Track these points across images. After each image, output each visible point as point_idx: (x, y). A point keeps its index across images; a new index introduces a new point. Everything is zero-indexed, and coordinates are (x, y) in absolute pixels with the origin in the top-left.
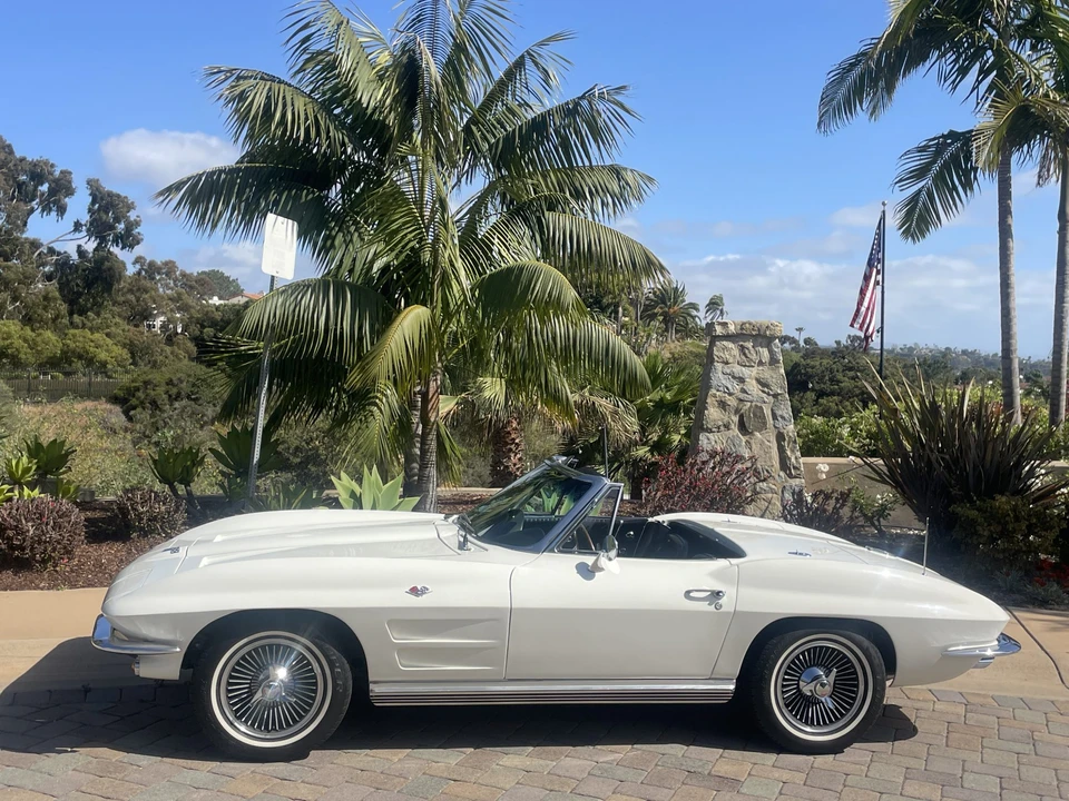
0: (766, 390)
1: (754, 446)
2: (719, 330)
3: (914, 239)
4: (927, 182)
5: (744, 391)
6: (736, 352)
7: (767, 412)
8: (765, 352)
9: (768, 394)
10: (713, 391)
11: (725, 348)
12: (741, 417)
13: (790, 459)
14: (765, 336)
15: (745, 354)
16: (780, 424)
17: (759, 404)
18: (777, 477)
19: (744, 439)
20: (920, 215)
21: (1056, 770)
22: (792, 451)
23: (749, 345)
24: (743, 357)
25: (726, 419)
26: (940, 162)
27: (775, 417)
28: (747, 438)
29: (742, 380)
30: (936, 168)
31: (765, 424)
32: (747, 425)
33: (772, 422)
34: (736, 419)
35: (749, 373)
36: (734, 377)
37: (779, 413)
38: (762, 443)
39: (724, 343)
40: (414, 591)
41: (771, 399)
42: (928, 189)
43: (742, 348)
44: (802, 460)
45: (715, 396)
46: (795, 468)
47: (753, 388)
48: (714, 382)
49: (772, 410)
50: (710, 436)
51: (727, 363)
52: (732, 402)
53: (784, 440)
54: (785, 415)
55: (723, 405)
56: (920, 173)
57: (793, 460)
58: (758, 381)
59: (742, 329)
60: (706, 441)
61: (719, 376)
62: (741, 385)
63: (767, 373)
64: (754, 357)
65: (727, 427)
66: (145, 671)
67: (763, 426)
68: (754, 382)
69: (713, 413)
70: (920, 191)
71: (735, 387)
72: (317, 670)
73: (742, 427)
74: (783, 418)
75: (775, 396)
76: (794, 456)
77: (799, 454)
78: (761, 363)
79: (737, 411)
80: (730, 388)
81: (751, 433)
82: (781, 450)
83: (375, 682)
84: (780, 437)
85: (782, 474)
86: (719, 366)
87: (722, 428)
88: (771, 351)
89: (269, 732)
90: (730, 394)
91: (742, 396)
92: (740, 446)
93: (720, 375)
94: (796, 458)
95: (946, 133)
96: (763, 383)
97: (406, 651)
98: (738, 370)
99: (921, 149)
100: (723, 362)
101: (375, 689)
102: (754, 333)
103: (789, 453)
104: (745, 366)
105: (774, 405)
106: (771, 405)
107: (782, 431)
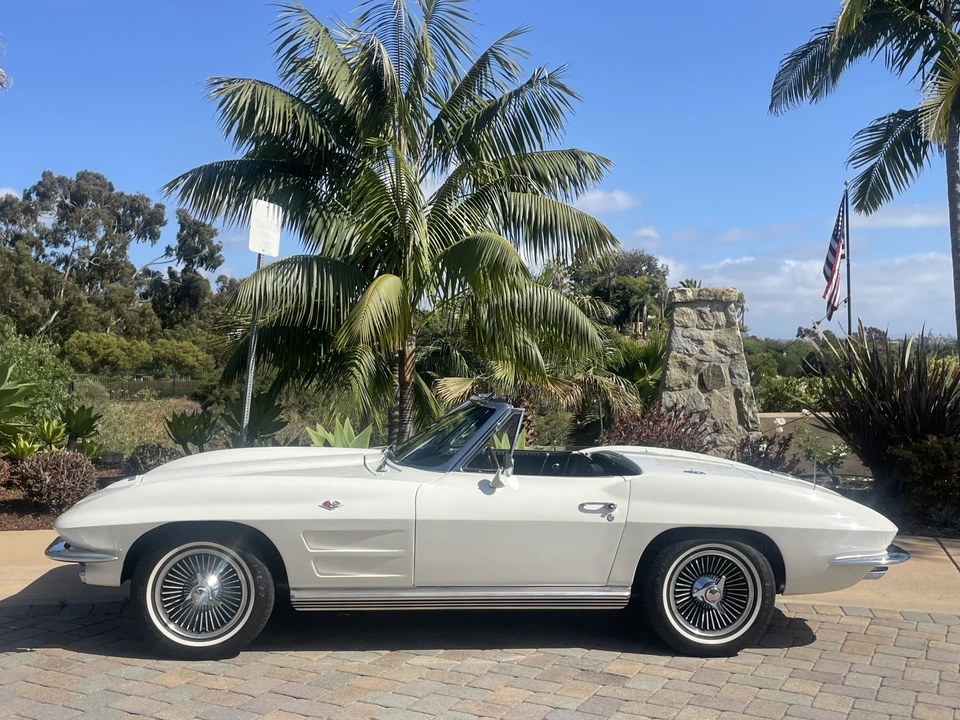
0: (723, 350)
1: (713, 403)
2: (678, 297)
3: (866, 212)
4: (879, 158)
5: (702, 352)
6: (694, 316)
7: (725, 371)
8: (721, 316)
9: (726, 354)
10: (674, 353)
11: (684, 314)
12: (701, 376)
13: (747, 414)
14: (721, 301)
15: (703, 319)
16: (737, 381)
17: (717, 364)
18: (735, 430)
19: (703, 396)
20: (873, 189)
21: (941, 671)
22: (749, 406)
23: (707, 310)
24: (701, 321)
25: (687, 378)
26: (891, 140)
27: (732, 375)
28: (707, 395)
29: (700, 342)
30: (887, 145)
31: (723, 381)
32: (706, 383)
33: (729, 380)
34: (696, 378)
35: (708, 336)
36: (693, 340)
37: (736, 371)
38: (721, 400)
39: (684, 309)
40: (327, 505)
41: (728, 359)
42: (880, 165)
43: (700, 313)
44: (759, 415)
45: (675, 357)
46: (752, 422)
47: (711, 349)
48: (675, 345)
49: (730, 369)
50: (672, 394)
51: (686, 327)
52: (692, 362)
53: (741, 396)
54: (742, 373)
55: (683, 365)
56: (872, 151)
57: (750, 414)
58: (716, 343)
59: (699, 295)
60: (668, 399)
61: (679, 340)
62: (700, 347)
63: (723, 335)
64: (711, 321)
65: (688, 385)
66: (90, 578)
67: (721, 383)
68: (712, 343)
69: (675, 373)
70: (873, 167)
71: (694, 349)
72: (241, 577)
73: (702, 385)
74: (740, 376)
75: (732, 356)
76: (753, 411)
77: (756, 409)
78: (718, 326)
79: (697, 371)
80: (690, 350)
81: (709, 391)
82: (739, 405)
83: (296, 589)
84: (738, 394)
85: (740, 427)
86: (679, 330)
87: (683, 387)
88: (727, 315)
89: (200, 633)
90: (690, 355)
91: (701, 357)
92: (700, 402)
93: (680, 338)
94: (753, 413)
95: (896, 112)
96: (720, 345)
97: (320, 559)
98: (696, 333)
99: (874, 128)
100: (682, 326)
101: (296, 595)
102: (711, 299)
103: (746, 408)
104: (703, 329)
105: (731, 364)
106: (728, 364)
107: (739, 388)
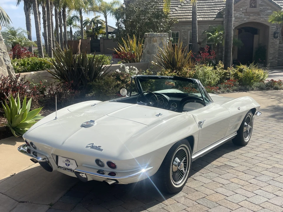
9: (1, 52)
13: (12, 75)
16: (7, 63)
22: (13, 72)
27: (5, 60)
31: (2, 63)
33: (4, 63)
37: (6, 59)
41: (2, 54)
46: (14, 78)
49: (3, 58)
53: (10, 69)
54: (8, 60)
74: (7, 60)
75: (4, 53)
77: (15, 73)
84: (8, 68)
103: (12, 73)
105: (4, 56)
106: (3, 56)
107: (8, 66)
